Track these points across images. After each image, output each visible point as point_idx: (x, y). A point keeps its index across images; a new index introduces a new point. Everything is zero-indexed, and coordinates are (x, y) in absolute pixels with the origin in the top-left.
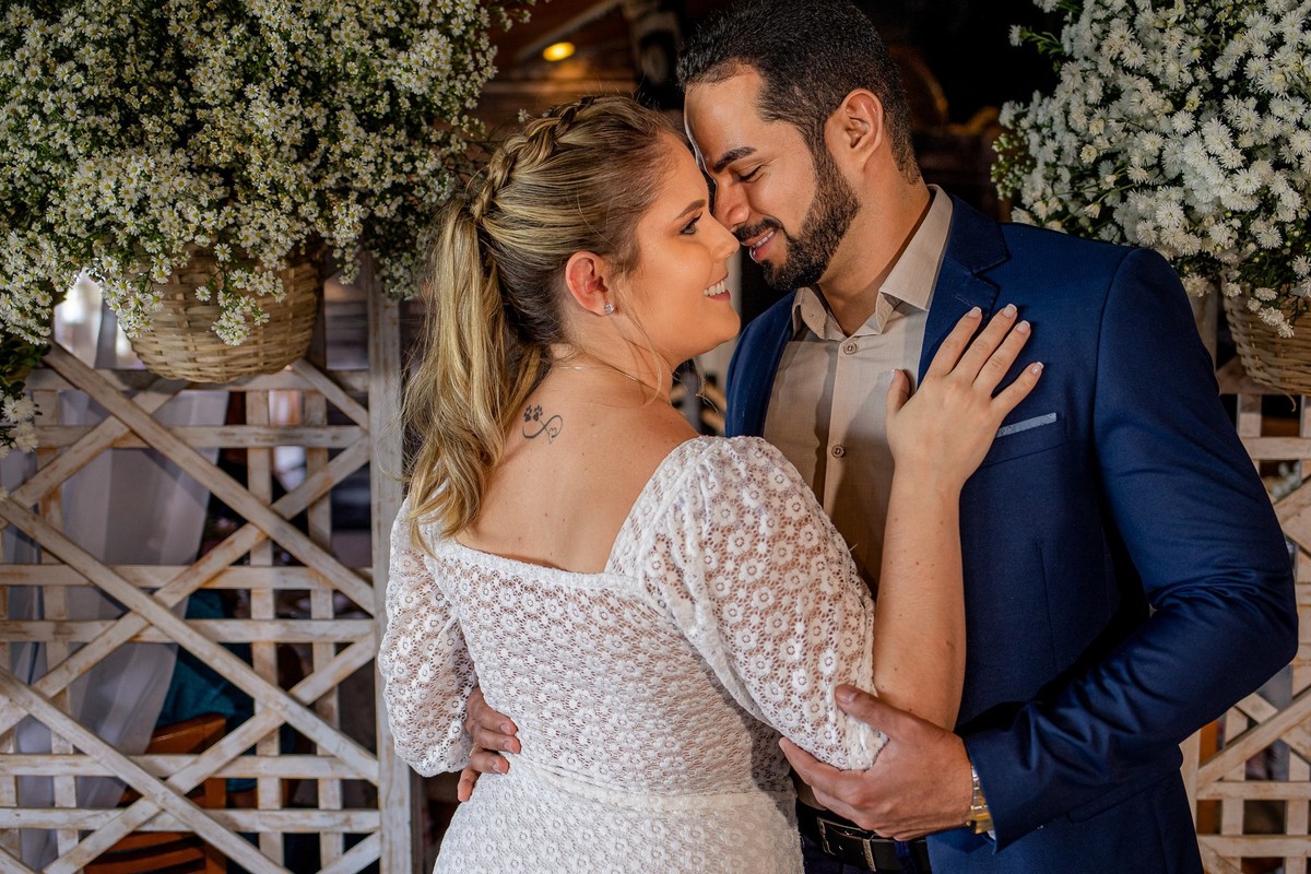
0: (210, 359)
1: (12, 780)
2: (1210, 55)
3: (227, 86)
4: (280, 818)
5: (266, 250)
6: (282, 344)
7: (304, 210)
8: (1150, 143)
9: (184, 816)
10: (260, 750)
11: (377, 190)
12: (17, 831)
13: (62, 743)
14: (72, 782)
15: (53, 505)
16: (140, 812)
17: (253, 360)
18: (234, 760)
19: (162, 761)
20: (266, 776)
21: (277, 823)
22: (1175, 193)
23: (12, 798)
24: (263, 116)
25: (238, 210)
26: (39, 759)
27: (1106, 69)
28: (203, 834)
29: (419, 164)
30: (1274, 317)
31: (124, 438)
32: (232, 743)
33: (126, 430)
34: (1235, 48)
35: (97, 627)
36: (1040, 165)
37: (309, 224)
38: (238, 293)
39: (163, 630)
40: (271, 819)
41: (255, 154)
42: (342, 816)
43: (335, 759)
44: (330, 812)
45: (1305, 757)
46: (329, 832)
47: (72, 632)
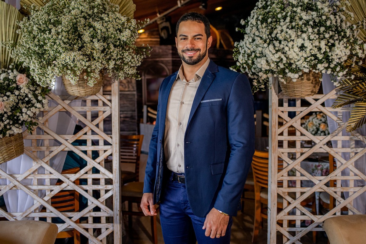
0: (82, 92)
1: (37, 180)
2: (271, 33)
3: (89, 39)
4: (92, 187)
5: (96, 70)
6: (96, 89)
7: (103, 62)
8: (260, 49)
10: (88, 173)
11: (117, 59)
12: (37, 191)
13: (47, 172)
14: (49, 180)
15: (47, 123)
16: (63, 186)
17: (91, 92)
18: (83, 175)
19: (68, 175)
20: (89, 178)
21: (91, 188)
22: (265, 58)
23: (37, 183)
24: (97, 45)
25: (91, 62)
26: (43, 175)
27: (253, 36)
28: (76, 190)
29: (125, 54)
30: (283, 80)
31: (62, 109)
32: (83, 171)
33: (62, 107)
34: (275, 32)
35: (55, 148)
36: (242, 54)
37: (104, 65)
38: (91, 77)
39: (69, 148)
40: (90, 187)
41: (95, 52)
42: (105, 186)
43: (104, 174)
44: (102, 185)
45: (299, 171)
46: (102, 190)
47: (50, 149)
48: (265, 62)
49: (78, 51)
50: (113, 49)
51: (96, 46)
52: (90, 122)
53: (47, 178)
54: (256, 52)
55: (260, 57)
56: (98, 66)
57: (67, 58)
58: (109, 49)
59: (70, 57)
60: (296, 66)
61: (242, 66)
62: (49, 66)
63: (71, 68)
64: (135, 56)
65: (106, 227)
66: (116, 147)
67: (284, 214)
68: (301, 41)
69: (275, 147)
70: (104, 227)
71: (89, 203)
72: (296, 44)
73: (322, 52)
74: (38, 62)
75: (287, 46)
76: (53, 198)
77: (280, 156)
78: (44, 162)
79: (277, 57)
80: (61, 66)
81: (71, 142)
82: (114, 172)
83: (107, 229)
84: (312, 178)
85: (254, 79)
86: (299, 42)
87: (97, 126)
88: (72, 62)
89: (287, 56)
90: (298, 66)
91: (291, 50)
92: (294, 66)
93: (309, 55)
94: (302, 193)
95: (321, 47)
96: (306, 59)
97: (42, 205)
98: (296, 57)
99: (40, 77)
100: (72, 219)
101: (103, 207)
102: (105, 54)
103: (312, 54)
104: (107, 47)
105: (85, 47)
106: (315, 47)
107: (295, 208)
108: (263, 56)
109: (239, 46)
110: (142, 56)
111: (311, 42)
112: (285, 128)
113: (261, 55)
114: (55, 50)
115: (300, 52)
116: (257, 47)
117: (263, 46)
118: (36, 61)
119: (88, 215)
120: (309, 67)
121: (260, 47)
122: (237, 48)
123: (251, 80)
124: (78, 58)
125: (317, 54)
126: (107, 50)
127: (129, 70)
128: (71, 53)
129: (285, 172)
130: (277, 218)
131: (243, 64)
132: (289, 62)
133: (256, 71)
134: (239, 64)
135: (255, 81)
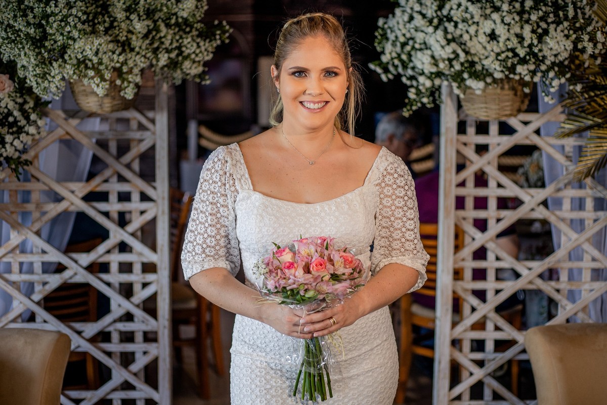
1: (18, 263)
3: (124, 15)
4: (119, 277)
7: (148, 55)
8: (422, 35)
10: (112, 251)
11: (170, 48)
13: (37, 249)
14: (40, 264)
15: (36, 160)
16: (67, 274)
18: (102, 255)
20: (113, 261)
21: (117, 279)
22: (429, 52)
23: (18, 270)
26: (29, 256)
28: (91, 283)
31: (64, 135)
32: (102, 248)
33: (65, 132)
34: (448, 6)
35: (51, 206)
36: (391, 41)
37: (149, 59)
38: (130, 82)
39: (76, 206)
42: (141, 276)
43: (140, 254)
44: (137, 275)
45: (493, 252)
46: (137, 282)
47: (42, 207)
48: (429, 59)
49: (104, 36)
53: (37, 260)
54: (415, 39)
55: (421, 50)
56: (139, 63)
58: (158, 31)
59: (92, 46)
60: (483, 68)
61: (391, 63)
62: (54, 63)
64: (202, 43)
65: (144, 350)
66: (164, 205)
67: (464, 328)
68: (491, 25)
69: (449, 209)
70: (140, 350)
71: (113, 305)
72: (482, 28)
73: (526, 44)
74: (35, 54)
75: (467, 32)
77: (458, 223)
78: (31, 231)
79: (450, 51)
80: (75, 62)
81: (81, 195)
82: (159, 249)
83: (145, 353)
84: (516, 265)
85: (412, 86)
86: (487, 26)
88: (95, 55)
89: (467, 49)
90: (486, 67)
91: (474, 39)
92: (479, 67)
93: (504, 49)
94: (498, 292)
95: (525, 35)
96: (498, 54)
97: (28, 309)
98: (483, 51)
99: (39, 80)
100: (83, 334)
101: (138, 313)
102: (150, 39)
103: (509, 47)
104: (154, 27)
105: (117, 28)
106: (514, 36)
107: (485, 317)
108: (427, 49)
109: (386, 26)
110: (214, 42)
111: (506, 27)
112: (468, 174)
113: (423, 46)
114: (65, 34)
115: (489, 42)
116: (416, 30)
117: (426, 31)
118: (30, 53)
119: (111, 329)
120: (504, 70)
121: (422, 31)
122: (383, 29)
123: (406, 88)
124: (104, 48)
125: (516, 48)
126: (154, 33)
127: (190, 68)
128: (93, 40)
129: (467, 251)
130: (451, 335)
131: (392, 59)
132: (470, 59)
133: (416, 72)
134: (385, 59)
135: (413, 90)
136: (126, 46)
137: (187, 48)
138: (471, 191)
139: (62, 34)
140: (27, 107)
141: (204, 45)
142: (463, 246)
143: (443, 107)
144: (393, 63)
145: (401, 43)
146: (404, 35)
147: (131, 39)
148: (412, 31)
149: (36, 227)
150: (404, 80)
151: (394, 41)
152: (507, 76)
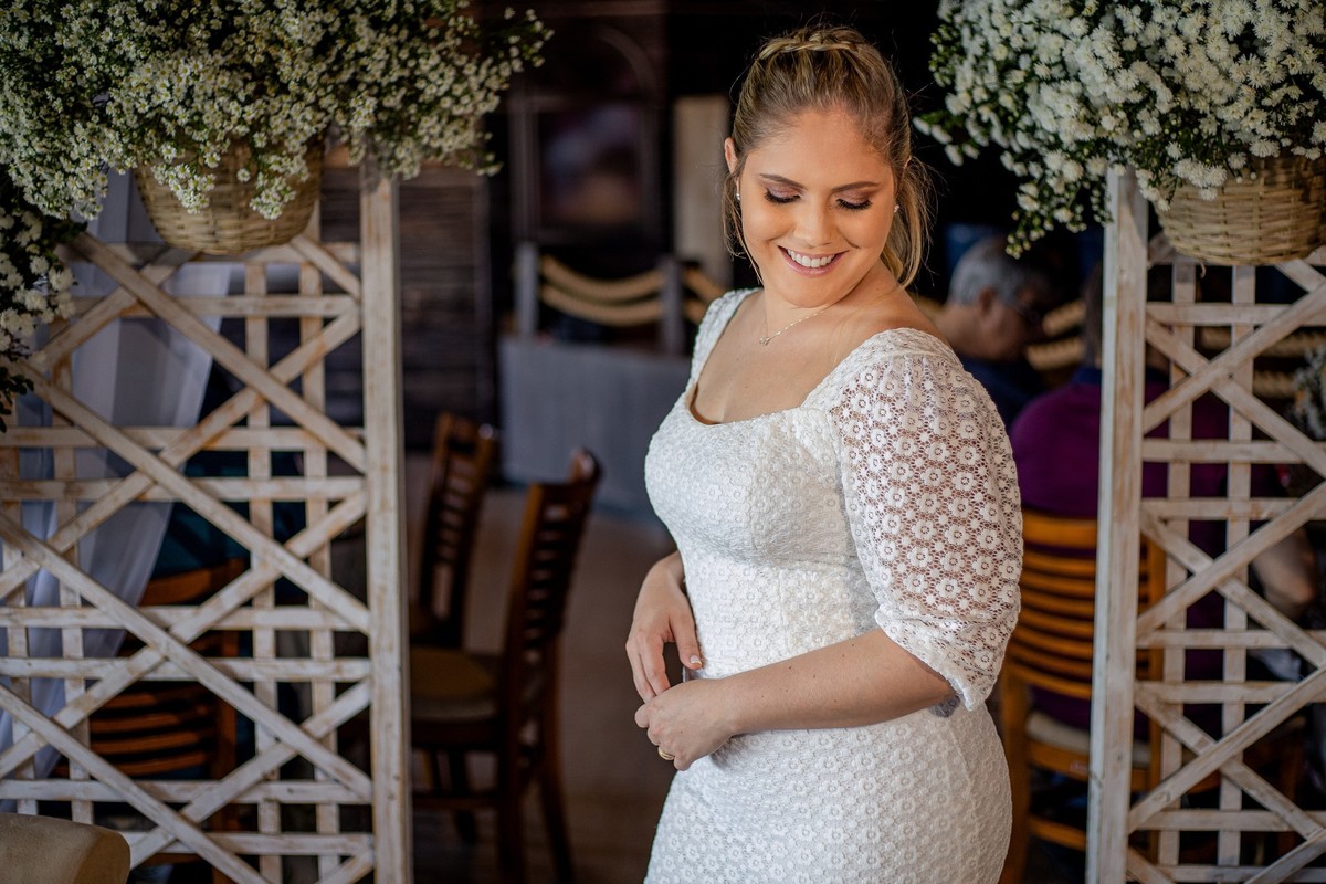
1: (23, 631)
4: (275, 667)
5: (291, 137)
6: (293, 219)
7: (324, 103)
8: (1053, 41)
9: (185, 663)
10: (257, 602)
11: (385, 83)
12: (27, 681)
13: (71, 597)
14: (79, 633)
15: (64, 372)
16: (143, 662)
17: (264, 234)
18: (232, 611)
19: (165, 613)
20: (262, 628)
21: (271, 671)
22: (1074, 87)
23: (24, 649)
24: (294, 24)
25: (268, 103)
26: (50, 612)
28: (204, 681)
29: (422, 61)
31: (132, 308)
32: (231, 595)
33: (134, 300)
35: (104, 487)
36: (971, 58)
37: (327, 113)
38: (272, 175)
39: (167, 488)
40: (266, 668)
41: (285, 56)
42: (333, 665)
43: (327, 610)
44: (321, 661)
45: (1241, 607)
46: (320, 680)
47: (80, 491)
48: (1075, 106)
49: (206, 54)
50: (366, 40)
51: (292, 28)
52: (261, 367)
53: (70, 623)
54: (1036, 52)
55: (1051, 80)
56: (299, 124)
57: (158, 86)
58: (351, 38)
59: (175, 80)
60: (1219, 129)
61: (972, 115)
62: (79, 125)
63: (179, 128)
64: (470, 70)
65: (341, 851)
66: (384, 485)
67: (1163, 803)
68: (1242, 12)
69: (1126, 495)
70: (331, 851)
71: (262, 740)
72: (1217, 23)
74: (31, 103)
75: (1178, 32)
76: (96, 716)
77: (1150, 534)
78: (54, 551)
79: (1132, 84)
80: (133, 122)
81: (178, 459)
82: (373, 600)
83: (344, 859)
84: (1299, 641)
85: (1028, 178)
86: (1232, 16)
87: (296, 386)
88: (182, 103)
89: (1177, 80)
90: (1228, 127)
91: (1197, 51)
92: (1208, 128)
93: (1278, 77)
94: (1251, 709)
96: (1262, 93)
97: (49, 747)
98: (1221, 84)
99: (41, 171)
100: (187, 811)
101: (325, 759)
102: (330, 61)
103: (1293, 72)
104: (341, 28)
105: (242, 32)
106: (1305, 41)
107: (1217, 777)
108: (1067, 78)
109: (958, 19)
110: (505, 64)
111: (1286, 17)
112: (1179, 402)
113: (1056, 72)
114: (104, 48)
115: (1236, 60)
116: (1038, 30)
117: (1065, 30)
118: (17, 101)
119: (256, 797)
120: (1278, 134)
121: (1055, 31)
122: (951, 26)
123: (1014, 183)
124: (207, 84)
125: (1312, 75)
126: (340, 44)
127: (441, 135)
128: (179, 63)
129: (1172, 607)
130: (1128, 821)
131: (975, 105)
132: (1185, 105)
133: (1038, 140)
134: (956, 105)
135: (1031, 189)
136: (265, 79)
137: (429, 82)
138: (1182, 450)
139: (96, 51)
140: (23, 239)
141: (477, 73)
142: (1163, 593)
143: (1110, 230)
144: (979, 116)
145: (997, 63)
146: (1006, 42)
147: (279, 59)
148: (1028, 30)
149: (67, 539)
150: (1007, 160)
151: (977, 59)
152: (1285, 152)
